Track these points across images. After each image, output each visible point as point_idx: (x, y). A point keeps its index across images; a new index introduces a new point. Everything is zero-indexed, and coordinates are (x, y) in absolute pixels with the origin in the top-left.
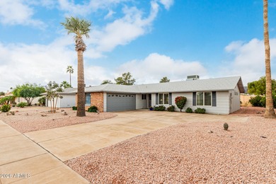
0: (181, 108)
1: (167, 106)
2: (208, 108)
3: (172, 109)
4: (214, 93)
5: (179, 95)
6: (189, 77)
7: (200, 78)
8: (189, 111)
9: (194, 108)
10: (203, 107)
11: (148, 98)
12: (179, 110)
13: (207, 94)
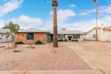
3: (66, 40)
4: (79, 35)
7: (66, 30)
8: (73, 41)
9: (74, 40)
10: (76, 39)
12: (69, 41)
13: (77, 35)
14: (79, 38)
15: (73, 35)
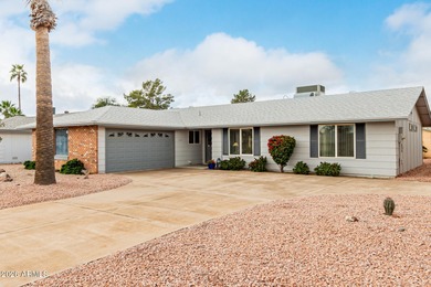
0: (283, 164)
1: (249, 158)
2: (347, 163)
3: (260, 166)
4: (361, 126)
5: (278, 133)
6: (300, 90)
8: (302, 170)
9: (314, 163)
10: (334, 159)
11: (203, 139)
12: (278, 167)
13: (343, 129)
14: (362, 155)
15: (314, 127)
